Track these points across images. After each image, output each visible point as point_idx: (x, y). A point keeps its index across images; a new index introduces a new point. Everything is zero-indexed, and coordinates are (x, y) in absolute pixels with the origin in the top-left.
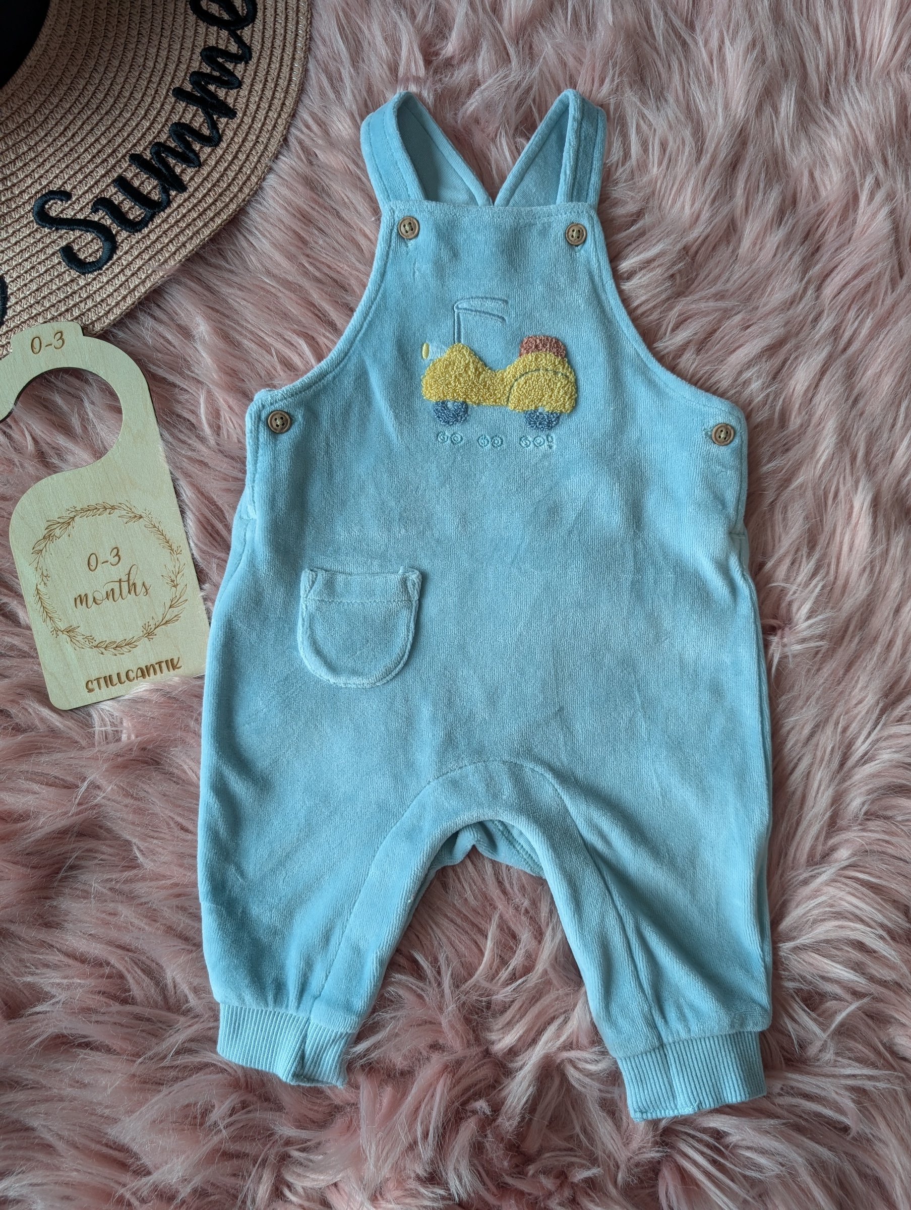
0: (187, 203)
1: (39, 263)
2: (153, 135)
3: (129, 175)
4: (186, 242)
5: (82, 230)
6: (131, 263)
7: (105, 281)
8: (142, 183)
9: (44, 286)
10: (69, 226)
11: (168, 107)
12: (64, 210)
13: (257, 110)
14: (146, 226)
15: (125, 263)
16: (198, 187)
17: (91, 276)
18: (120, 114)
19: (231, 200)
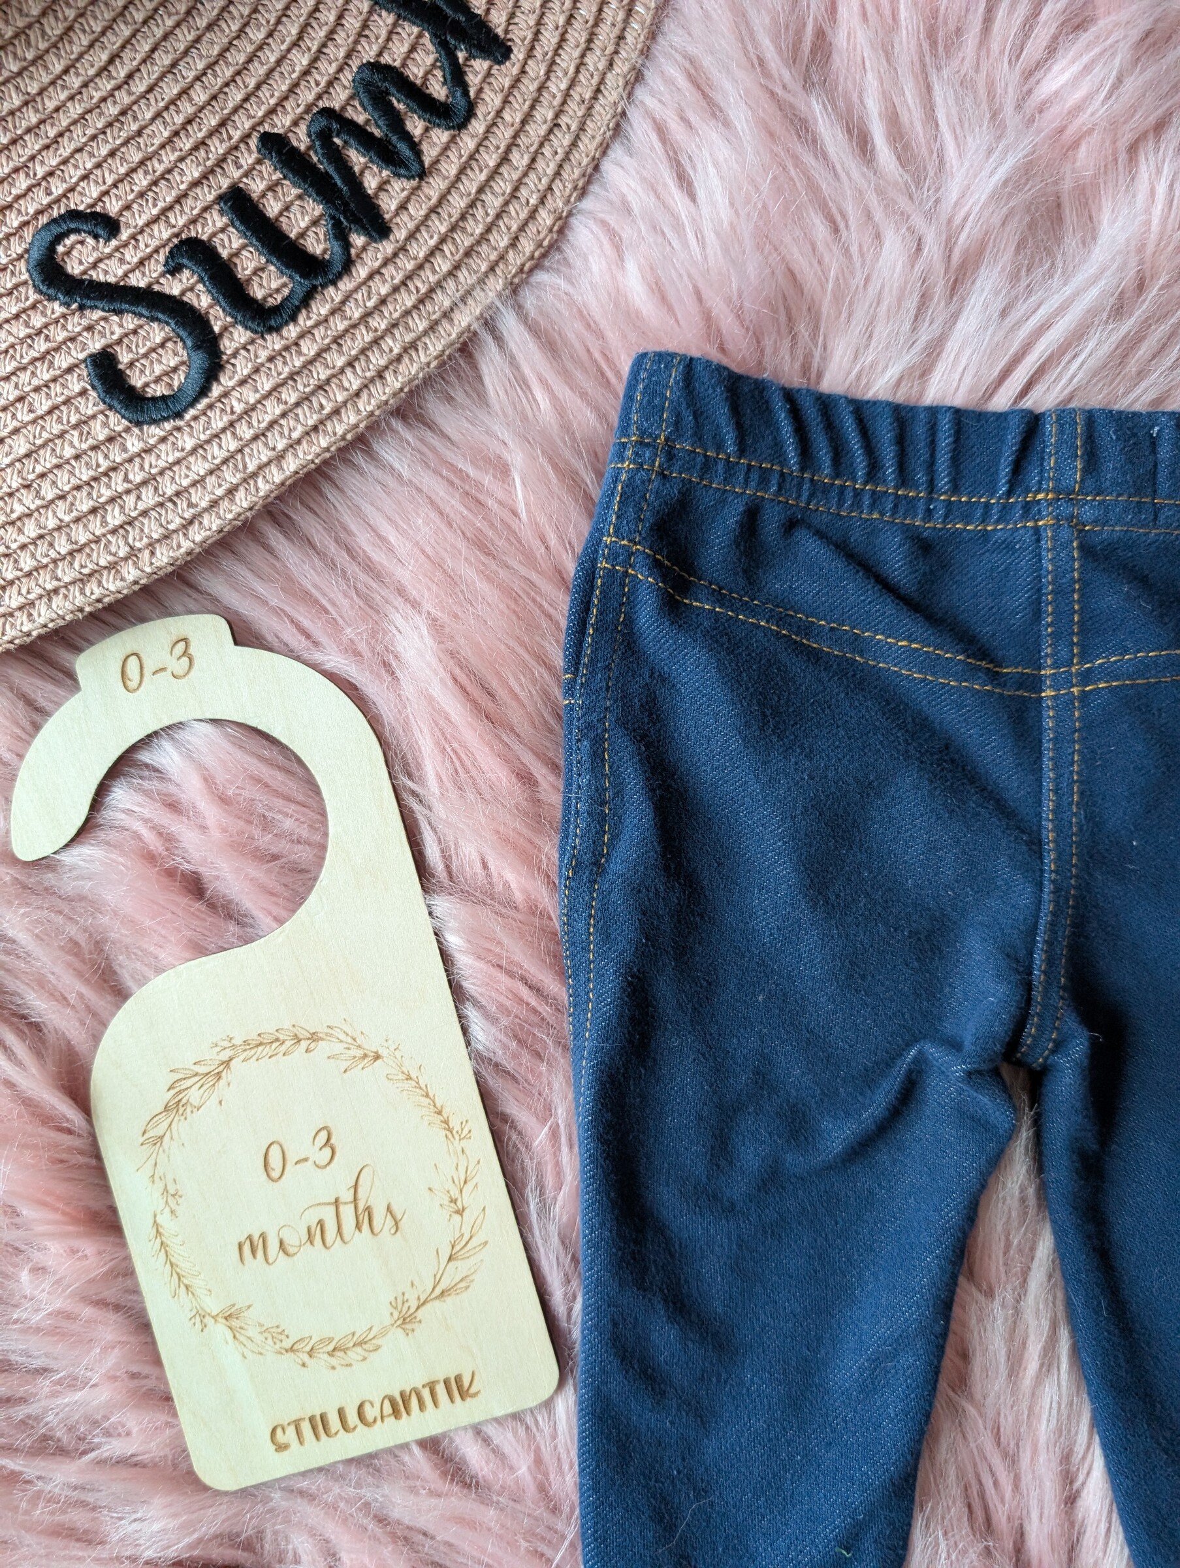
0: (391, 268)
1: (37, 389)
2: (317, 90)
3: (256, 187)
4: (387, 367)
5: (141, 315)
6: (253, 408)
7: (189, 444)
8: (287, 208)
9: (43, 446)
10: (111, 300)
11: (352, 23)
12: (100, 260)
13: (559, 46)
14: (293, 318)
15: (239, 408)
16: (417, 229)
17: (155, 432)
18: (242, 30)
19: (492, 269)
